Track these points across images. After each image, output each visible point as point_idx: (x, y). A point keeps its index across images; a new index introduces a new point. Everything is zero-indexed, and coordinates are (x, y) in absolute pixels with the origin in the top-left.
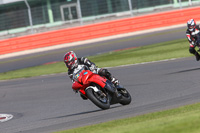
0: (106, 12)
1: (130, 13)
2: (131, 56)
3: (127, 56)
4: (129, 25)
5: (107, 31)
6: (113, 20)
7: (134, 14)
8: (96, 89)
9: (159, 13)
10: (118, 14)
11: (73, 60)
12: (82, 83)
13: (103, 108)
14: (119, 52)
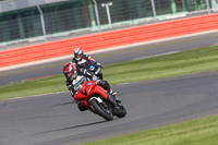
0: (18, 38)
1: (43, 39)
2: (45, 85)
3: (40, 86)
4: (43, 51)
5: (19, 58)
6: (26, 46)
7: (48, 39)
8: (100, 100)
9: (76, 37)
10: (31, 40)
11: (73, 71)
12: (86, 94)
13: (108, 119)
14: (32, 80)
